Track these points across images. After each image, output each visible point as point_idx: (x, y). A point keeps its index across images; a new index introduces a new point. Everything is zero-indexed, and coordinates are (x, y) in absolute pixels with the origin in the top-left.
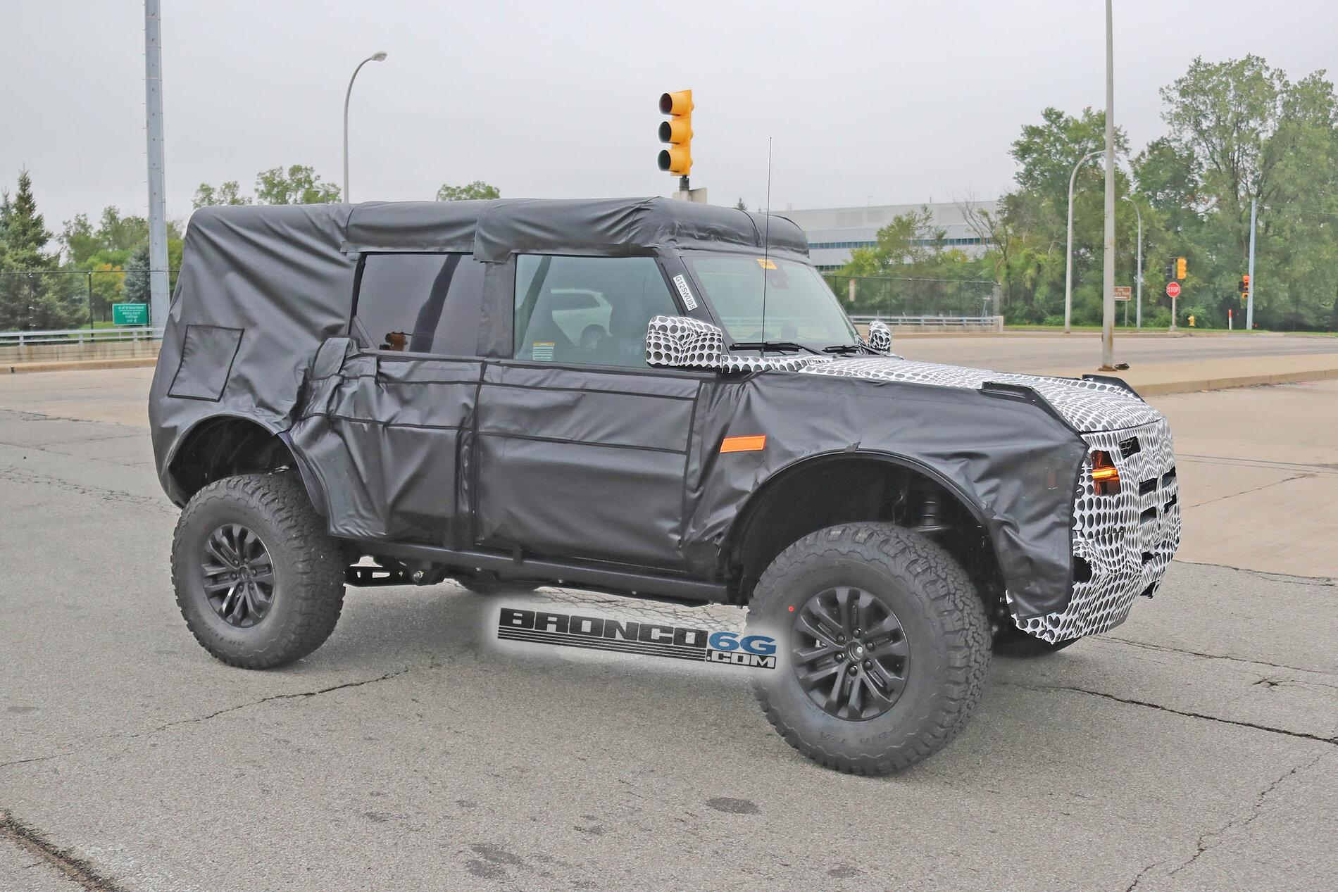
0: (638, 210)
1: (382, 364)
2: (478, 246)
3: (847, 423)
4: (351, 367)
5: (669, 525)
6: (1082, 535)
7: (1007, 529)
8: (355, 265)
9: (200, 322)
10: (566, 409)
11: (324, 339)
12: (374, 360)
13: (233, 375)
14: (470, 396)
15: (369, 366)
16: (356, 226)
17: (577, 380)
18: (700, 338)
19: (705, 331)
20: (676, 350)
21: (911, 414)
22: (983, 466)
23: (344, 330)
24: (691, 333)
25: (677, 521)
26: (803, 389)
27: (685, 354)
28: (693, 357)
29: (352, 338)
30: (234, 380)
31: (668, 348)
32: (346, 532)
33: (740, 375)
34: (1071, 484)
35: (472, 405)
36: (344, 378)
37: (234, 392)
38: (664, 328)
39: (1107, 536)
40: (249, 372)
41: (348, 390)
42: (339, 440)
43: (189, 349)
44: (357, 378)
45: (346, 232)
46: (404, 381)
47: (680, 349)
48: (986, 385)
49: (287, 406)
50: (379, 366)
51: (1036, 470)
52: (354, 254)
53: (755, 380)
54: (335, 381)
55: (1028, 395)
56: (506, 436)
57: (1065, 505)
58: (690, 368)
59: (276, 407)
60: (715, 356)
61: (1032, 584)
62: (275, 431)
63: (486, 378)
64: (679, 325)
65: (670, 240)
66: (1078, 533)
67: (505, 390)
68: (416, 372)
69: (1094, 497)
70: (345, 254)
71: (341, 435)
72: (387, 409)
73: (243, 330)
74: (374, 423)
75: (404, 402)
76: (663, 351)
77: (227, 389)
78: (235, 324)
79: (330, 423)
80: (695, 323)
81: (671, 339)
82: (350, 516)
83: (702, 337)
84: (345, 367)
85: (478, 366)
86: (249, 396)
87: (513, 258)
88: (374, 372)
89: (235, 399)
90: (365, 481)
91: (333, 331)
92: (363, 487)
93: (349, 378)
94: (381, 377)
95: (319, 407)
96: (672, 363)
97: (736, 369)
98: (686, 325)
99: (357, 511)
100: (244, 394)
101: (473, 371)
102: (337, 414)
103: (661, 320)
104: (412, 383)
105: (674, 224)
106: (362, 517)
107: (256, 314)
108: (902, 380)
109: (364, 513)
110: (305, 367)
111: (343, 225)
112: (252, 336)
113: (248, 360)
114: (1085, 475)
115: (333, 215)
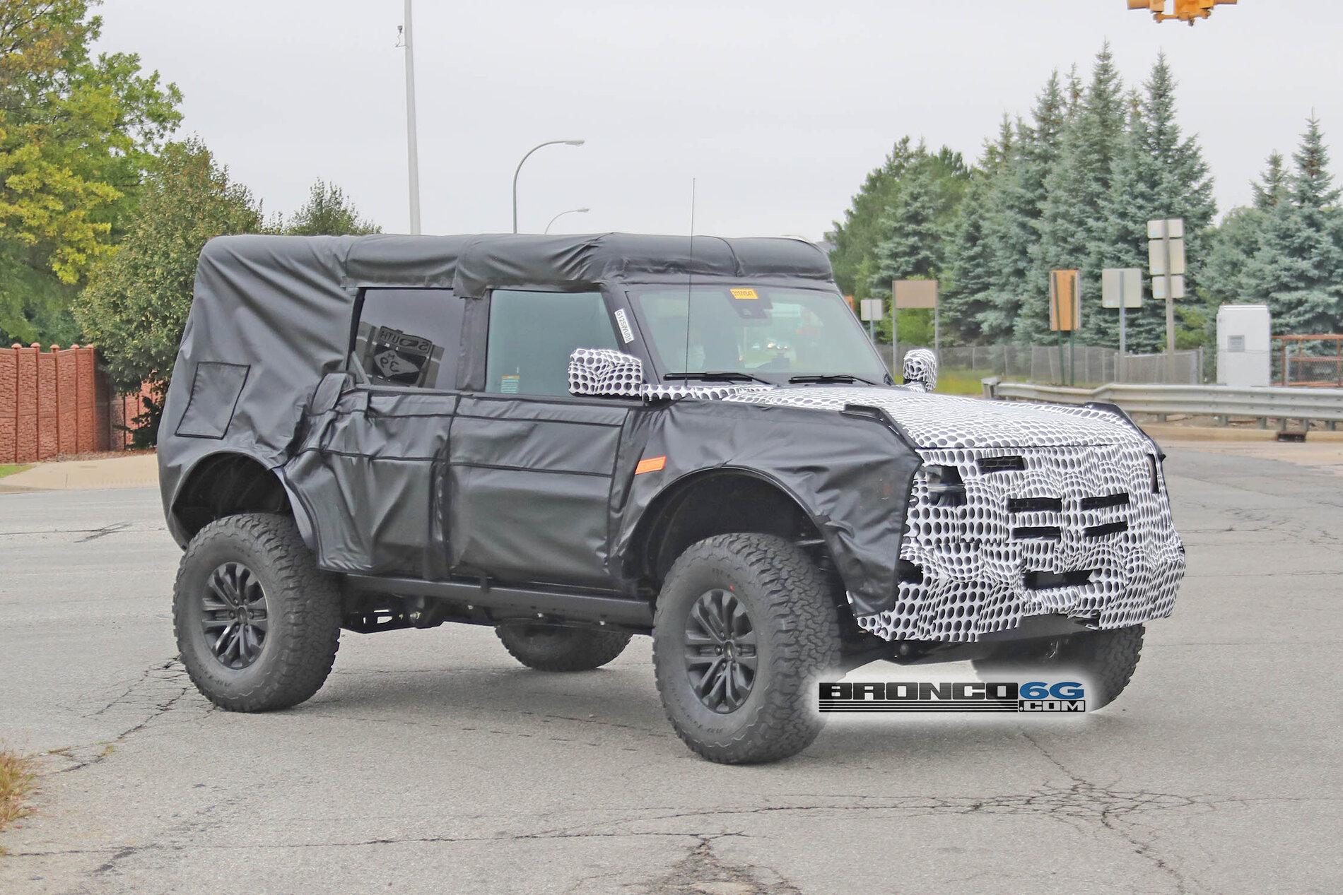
0: (588, 247)
1: (374, 399)
2: (457, 282)
3: (732, 443)
4: (346, 402)
5: (599, 543)
6: (917, 541)
7: (842, 535)
8: (353, 300)
9: (210, 359)
10: (519, 438)
11: (324, 375)
12: (365, 395)
13: (237, 412)
14: (444, 428)
15: (360, 401)
16: (355, 261)
17: (531, 410)
18: (617, 369)
19: (622, 362)
20: (593, 380)
21: (783, 434)
22: (823, 478)
23: (342, 366)
24: (607, 364)
25: (603, 539)
26: (708, 414)
27: (601, 383)
28: (609, 386)
29: (349, 374)
30: (238, 418)
31: (585, 378)
32: (335, 566)
33: (661, 403)
34: (903, 494)
35: (445, 438)
36: (338, 413)
37: (238, 429)
38: (581, 360)
39: (952, 545)
40: (252, 409)
41: (340, 426)
42: (330, 474)
43: (198, 387)
44: (349, 413)
45: (344, 266)
46: (391, 416)
47: (596, 379)
48: (849, 407)
49: (284, 441)
50: (369, 401)
51: (871, 481)
52: (353, 289)
53: (672, 408)
54: (329, 416)
55: (878, 415)
56: (470, 465)
57: (897, 513)
58: (607, 396)
59: (273, 443)
60: (633, 385)
61: (866, 584)
62: (270, 466)
63: (459, 411)
64: (595, 357)
65: (618, 275)
66: (913, 540)
67: (473, 422)
68: (401, 407)
69: (931, 508)
70: (345, 288)
71: (332, 469)
72: (373, 443)
73: (249, 367)
74: (360, 456)
75: (390, 436)
76: (581, 381)
77: (230, 427)
78: (242, 361)
79: (323, 458)
80: (613, 355)
81: (588, 370)
82: (339, 549)
83: (618, 368)
84: (341, 402)
85: (453, 398)
86: (250, 433)
87: (488, 293)
88: (364, 407)
89: (237, 436)
90: (353, 514)
91: (332, 367)
92: (351, 521)
93: (343, 414)
94: (370, 412)
95: (313, 442)
96: (589, 392)
97: (655, 397)
98: (602, 357)
99: (346, 545)
100: (246, 431)
101: (447, 404)
102: (329, 449)
103: (580, 353)
104: (398, 417)
105: (622, 260)
106: (350, 550)
107: (262, 352)
108: (786, 405)
109: (351, 545)
110: (303, 403)
111: (343, 259)
112: (257, 371)
113: (251, 397)
114: (920, 486)
115: (334, 250)
